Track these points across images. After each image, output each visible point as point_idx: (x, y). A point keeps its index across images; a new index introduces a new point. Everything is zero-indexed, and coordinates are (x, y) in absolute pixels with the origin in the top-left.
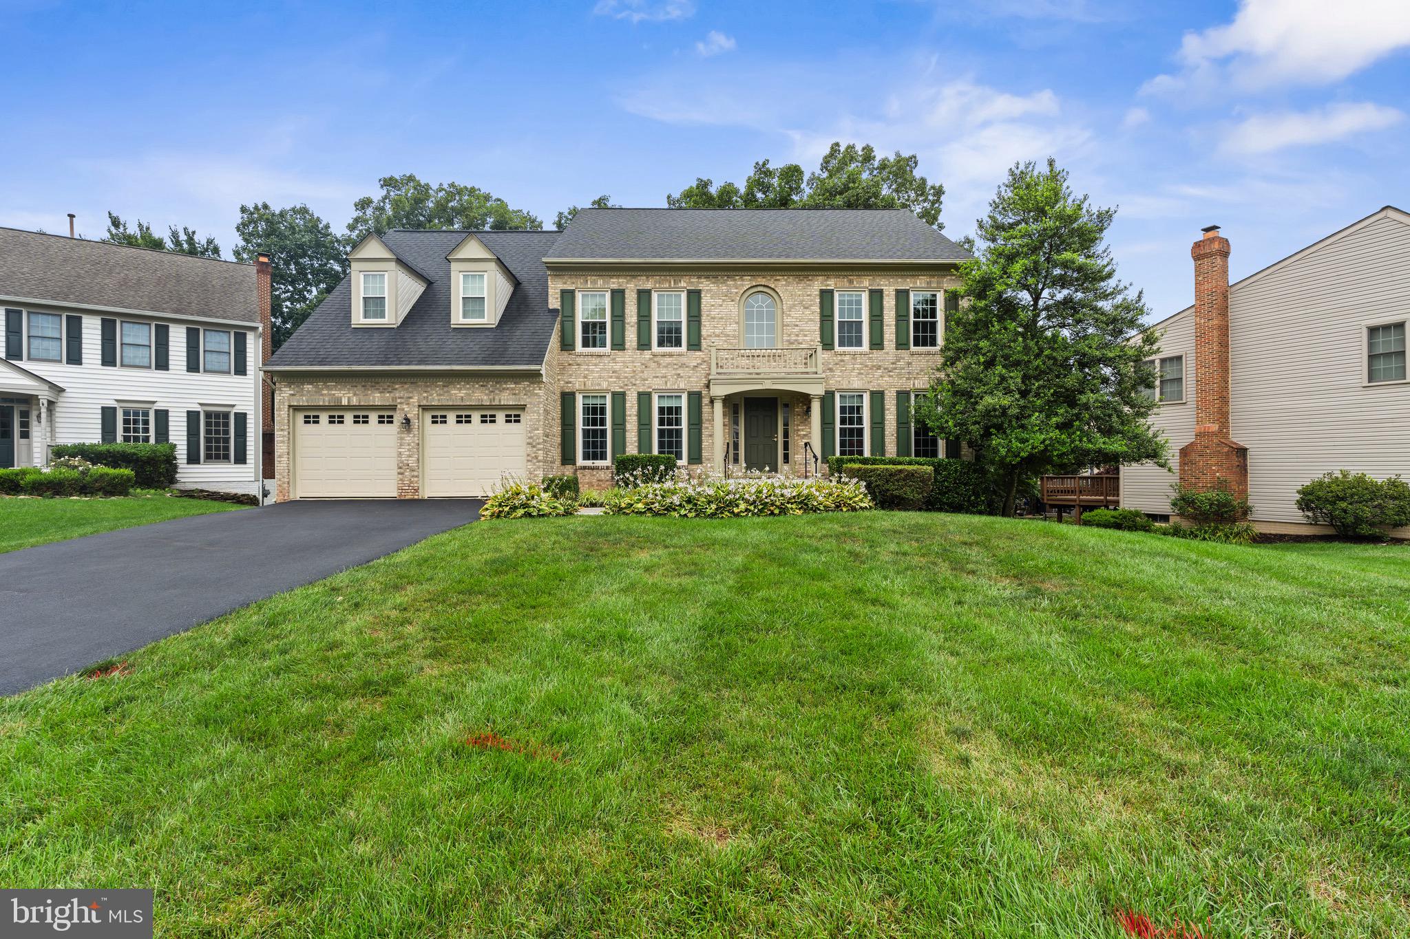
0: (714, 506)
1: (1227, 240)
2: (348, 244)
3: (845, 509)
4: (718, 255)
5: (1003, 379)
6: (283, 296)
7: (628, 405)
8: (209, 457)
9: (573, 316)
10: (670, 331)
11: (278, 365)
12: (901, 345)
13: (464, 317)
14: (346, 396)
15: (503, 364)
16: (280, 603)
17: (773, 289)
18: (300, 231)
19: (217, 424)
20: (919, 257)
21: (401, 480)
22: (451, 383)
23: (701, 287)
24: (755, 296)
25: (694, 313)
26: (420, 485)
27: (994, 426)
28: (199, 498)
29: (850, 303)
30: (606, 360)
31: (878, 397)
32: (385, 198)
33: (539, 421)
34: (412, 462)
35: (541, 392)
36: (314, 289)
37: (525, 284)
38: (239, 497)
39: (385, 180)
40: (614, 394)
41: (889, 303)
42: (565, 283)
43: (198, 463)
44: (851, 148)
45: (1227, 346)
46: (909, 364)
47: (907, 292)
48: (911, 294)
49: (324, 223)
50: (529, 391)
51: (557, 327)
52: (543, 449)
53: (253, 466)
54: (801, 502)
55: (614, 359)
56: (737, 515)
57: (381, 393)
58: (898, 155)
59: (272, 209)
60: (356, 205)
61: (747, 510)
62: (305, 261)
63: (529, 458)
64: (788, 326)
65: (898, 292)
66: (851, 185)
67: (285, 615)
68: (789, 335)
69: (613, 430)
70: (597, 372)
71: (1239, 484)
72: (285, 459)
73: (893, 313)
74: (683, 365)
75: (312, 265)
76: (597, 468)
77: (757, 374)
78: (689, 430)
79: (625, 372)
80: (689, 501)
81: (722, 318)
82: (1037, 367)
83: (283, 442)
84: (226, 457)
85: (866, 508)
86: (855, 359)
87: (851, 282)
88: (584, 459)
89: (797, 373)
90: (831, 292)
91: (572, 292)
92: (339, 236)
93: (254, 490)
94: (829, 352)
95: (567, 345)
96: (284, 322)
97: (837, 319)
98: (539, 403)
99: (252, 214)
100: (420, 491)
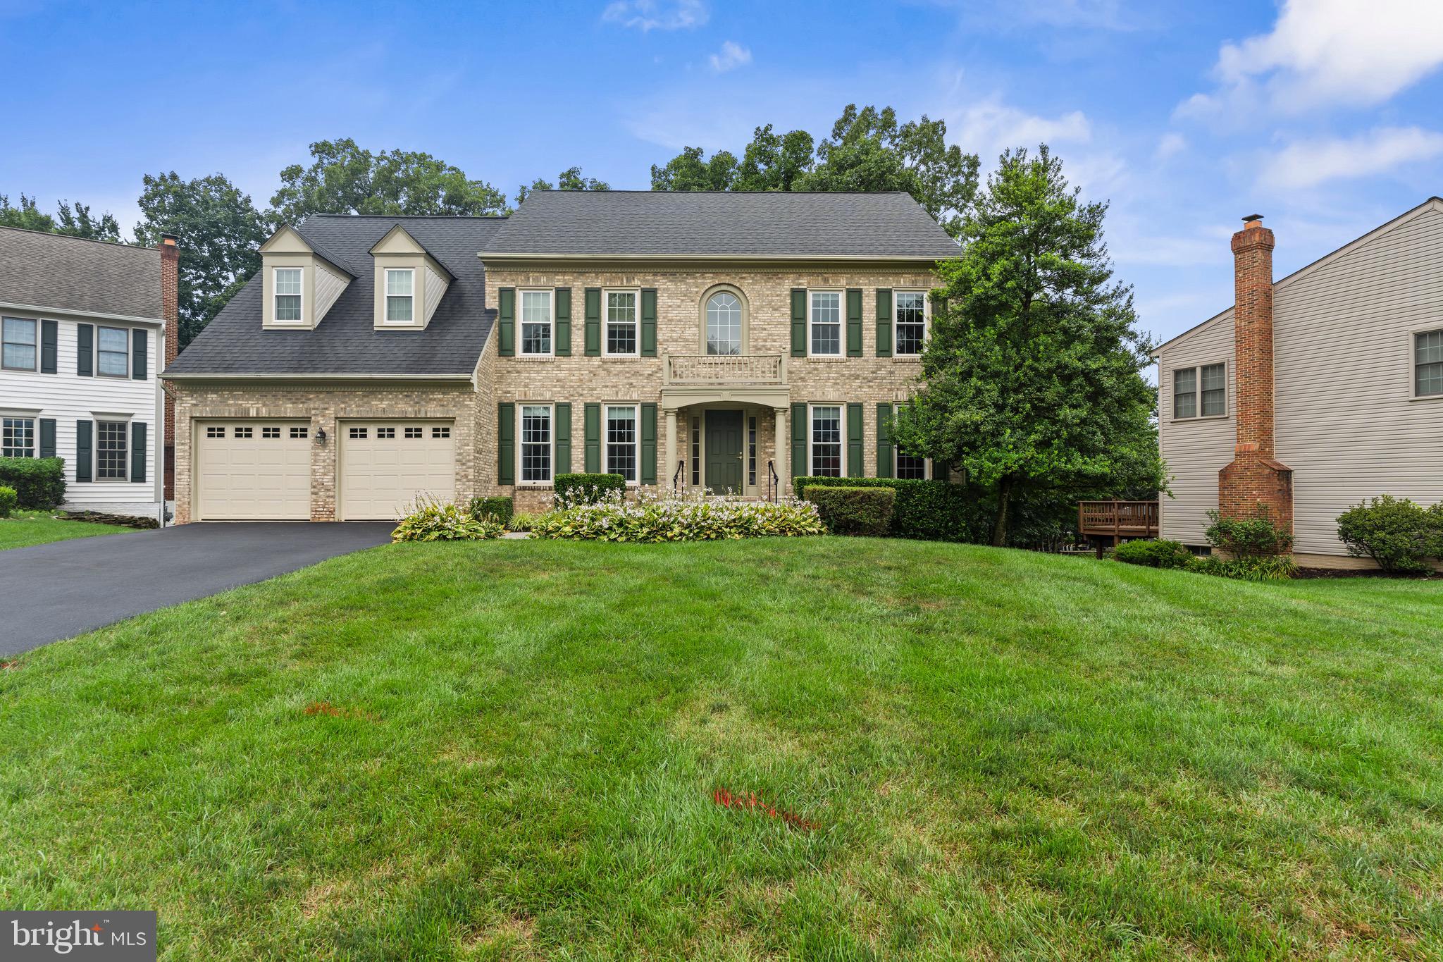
0: (646, 530)
1: (1270, 232)
2: (272, 222)
3: (790, 534)
4: (676, 251)
5: (979, 391)
6: (194, 282)
7: (574, 418)
8: (102, 474)
9: (512, 317)
10: (622, 334)
11: (178, 372)
12: (883, 350)
13: (389, 318)
14: (254, 406)
15: (429, 372)
16: (165, 614)
17: (738, 288)
18: (215, 205)
19: (112, 436)
20: (903, 253)
21: (315, 500)
22: (372, 393)
23: (656, 285)
24: (719, 296)
25: (649, 315)
26: (336, 506)
27: (967, 444)
28: (90, 521)
29: (826, 303)
30: (549, 367)
31: (856, 410)
32: (315, 168)
33: (470, 436)
34: (327, 480)
35: (472, 404)
36: (231, 275)
37: (462, 281)
38: (136, 521)
39: (317, 145)
40: (558, 406)
41: (869, 304)
42: (504, 280)
43: (90, 481)
44: (869, 110)
45: (1270, 352)
46: (891, 373)
47: (889, 292)
48: (895, 295)
49: (244, 195)
50: (459, 402)
51: (494, 329)
52: (474, 467)
53: (153, 484)
54: (742, 526)
55: (558, 366)
56: (671, 539)
57: (293, 403)
58: (925, 119)
59: (181, 179)
60: (282, 175)
61: (681, 534)
62: (221, 241)
63: (458, 477)
64: (755, 329)
65: (879, 292)
66: (864, 157)
67: (167, 626)
68: (756, 340)
69: (557, 446)
70: (540, 381)
71: (1281, 511)
72: (185, 477)
73: (873, 316)
74: (636, 373)
75: (229, 246)
76: (539, 489)
77: (720, 384)
78: (643, 446)
79: (571, 381)
80: (620, 524)
81: (680, 321)
82: (1018, 379)
83: (183, 457)
84: (122, 475)
85: (814, 533)
86: (830, 367)
87: (826, 280)
88: (525, 478)
89: (764, 384)
90: (804, 292)
91: (512, 291)
92: (261, 211)
93: (155, 513)
94: (801, 360)
95: (505, 350)
96: (194, 314)
97: (810, 322)
98: (470, 415)
99: (157, 185)
100: (336, 513)
